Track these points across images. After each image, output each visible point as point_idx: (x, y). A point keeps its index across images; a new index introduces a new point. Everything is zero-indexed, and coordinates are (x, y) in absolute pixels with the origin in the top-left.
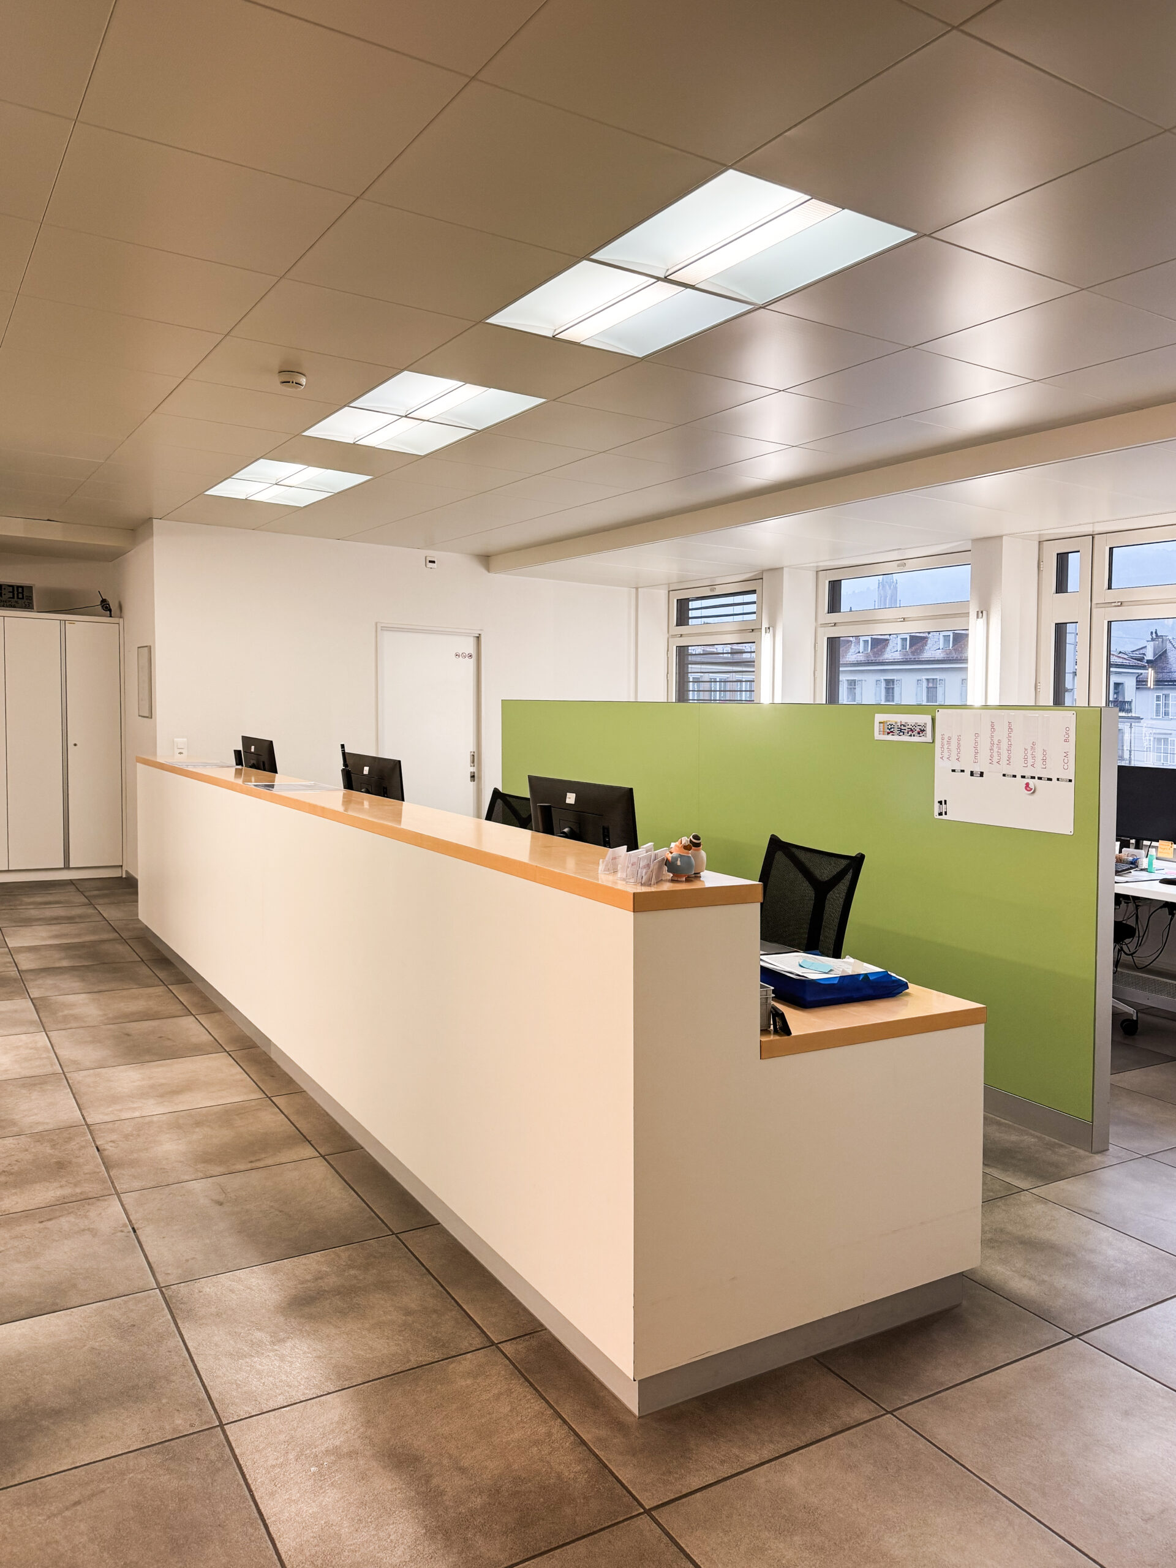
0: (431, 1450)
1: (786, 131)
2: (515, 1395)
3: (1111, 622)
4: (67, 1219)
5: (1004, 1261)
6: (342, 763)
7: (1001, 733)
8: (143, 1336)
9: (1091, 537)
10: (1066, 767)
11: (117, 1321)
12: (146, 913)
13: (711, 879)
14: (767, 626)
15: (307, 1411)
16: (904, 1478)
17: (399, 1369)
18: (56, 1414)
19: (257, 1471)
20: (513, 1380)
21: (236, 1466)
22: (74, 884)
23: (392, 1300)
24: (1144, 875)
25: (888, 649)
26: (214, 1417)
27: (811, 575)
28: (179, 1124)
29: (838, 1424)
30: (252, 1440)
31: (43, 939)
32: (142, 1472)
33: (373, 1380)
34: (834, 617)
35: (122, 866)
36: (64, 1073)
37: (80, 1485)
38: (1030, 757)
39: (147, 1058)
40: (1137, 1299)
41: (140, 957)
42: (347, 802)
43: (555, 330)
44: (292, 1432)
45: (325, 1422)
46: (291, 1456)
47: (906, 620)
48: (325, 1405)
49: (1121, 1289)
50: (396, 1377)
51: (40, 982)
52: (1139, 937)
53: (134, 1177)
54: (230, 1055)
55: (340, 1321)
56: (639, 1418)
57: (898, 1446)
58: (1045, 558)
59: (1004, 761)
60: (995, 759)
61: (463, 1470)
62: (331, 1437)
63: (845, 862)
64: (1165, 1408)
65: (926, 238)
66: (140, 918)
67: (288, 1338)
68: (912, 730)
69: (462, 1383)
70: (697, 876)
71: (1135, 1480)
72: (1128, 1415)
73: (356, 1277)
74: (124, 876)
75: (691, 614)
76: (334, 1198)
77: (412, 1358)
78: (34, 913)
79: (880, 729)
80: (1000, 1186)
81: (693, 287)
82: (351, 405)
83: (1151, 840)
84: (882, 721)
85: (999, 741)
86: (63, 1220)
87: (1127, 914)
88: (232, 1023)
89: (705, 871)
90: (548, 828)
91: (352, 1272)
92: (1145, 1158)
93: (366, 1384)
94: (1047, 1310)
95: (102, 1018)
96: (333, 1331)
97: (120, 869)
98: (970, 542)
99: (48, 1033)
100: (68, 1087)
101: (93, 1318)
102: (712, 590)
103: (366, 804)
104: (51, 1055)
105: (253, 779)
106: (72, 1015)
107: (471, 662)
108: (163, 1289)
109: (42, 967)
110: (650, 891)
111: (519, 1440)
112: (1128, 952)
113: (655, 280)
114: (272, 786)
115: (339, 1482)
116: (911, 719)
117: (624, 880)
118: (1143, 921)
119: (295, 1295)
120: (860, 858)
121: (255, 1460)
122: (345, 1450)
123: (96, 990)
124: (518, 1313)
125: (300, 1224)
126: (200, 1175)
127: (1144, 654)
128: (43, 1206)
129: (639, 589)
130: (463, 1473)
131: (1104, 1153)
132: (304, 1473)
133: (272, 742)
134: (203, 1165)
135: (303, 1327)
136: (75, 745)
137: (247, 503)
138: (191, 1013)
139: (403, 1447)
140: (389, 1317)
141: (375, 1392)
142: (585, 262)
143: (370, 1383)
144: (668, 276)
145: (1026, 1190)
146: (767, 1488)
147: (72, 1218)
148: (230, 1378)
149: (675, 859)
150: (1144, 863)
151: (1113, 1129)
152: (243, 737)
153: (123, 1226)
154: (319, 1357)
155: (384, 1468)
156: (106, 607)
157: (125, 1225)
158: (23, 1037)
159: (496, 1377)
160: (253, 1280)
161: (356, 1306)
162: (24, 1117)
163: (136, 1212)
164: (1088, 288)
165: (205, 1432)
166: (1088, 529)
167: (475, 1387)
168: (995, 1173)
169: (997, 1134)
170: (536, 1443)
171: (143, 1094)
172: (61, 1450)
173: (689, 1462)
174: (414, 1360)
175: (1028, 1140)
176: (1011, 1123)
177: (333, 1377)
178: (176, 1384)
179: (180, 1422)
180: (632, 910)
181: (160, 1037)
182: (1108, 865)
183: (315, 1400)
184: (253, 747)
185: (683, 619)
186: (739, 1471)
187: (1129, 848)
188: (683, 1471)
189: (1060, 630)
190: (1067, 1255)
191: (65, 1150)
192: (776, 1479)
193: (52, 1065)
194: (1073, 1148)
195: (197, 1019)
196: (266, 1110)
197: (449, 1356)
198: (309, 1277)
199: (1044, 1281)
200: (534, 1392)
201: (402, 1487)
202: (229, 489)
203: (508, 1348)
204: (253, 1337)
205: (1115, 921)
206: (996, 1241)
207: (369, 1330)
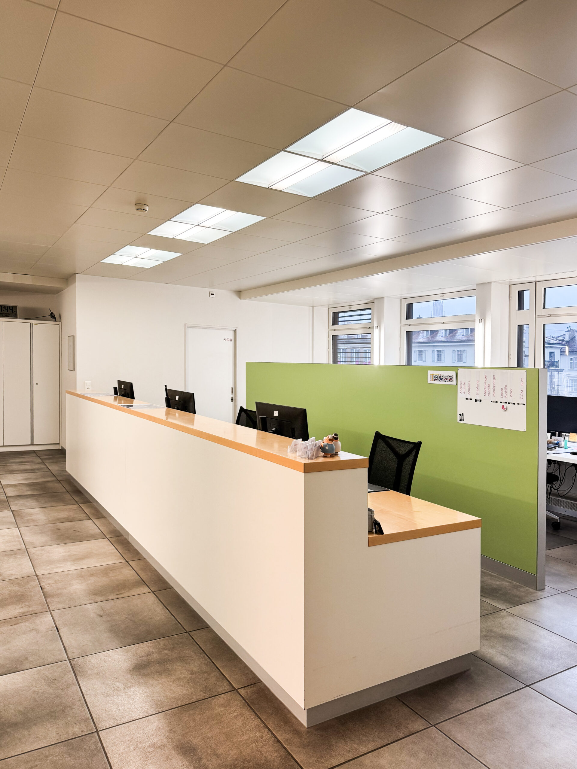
0: (202, 745)
1: (378, 90)
2: (245, 716)
3: (545, 324)
4: (24, 624)
5: (492, 647)
6: (165, 394)
7: (490, 381)
8: (60, 685)
9: (535, 283)
10: (522, 398)
11: (47, 677)
12: (70, 467)
13: (344, 456)
14: (377, 326)
15: (140, 724)
16: (440, 760)
17: (188, 702)
18: (15, 725)
19: (114, 755)
20: (244, 708)
21: (104, 753)
22: (35, 453)
23: (185, 666)
24: (563, 450)
25: (438, 335)
26: (94, 727)
27: (399, 301)
28: (82, 575)
29: (407, 732)
30: (112, 739)
31: (19, 480)
32: (56, 756)
33: (174, 708)
34: (409, 321)
35: (59, 444)
36: (26, 549)
37: (24, 763)
38: (504, 393)
39: (68, 541)
40: (558, 666)
41: (66, 489)
42: (167, 414)
43: (269, 184)
44: (133, 735)
45: (149, 730)
46: (132, 748)
47: (444, 323)
48: (150, 721)
49: (551, 661)
50: (186, 707)
51: (17, 502)
52: (560, 481)
53: (59, 602)
54: (109, 540)
55: (159, 677)
56: (307, 728)
57: (437, 743)
58: (512, 293)
59: (491, 394)
60: (487, 394)
61: (217, 756)
62: (152, 738)
63: (412, 446)
64: (572, 723)
65: (449, 140)
66: (67, 470)
67: (132, 686)
68: (446, 379)
69: (219, 710)
70: (336, 454)
71: (557, 761)
72: (553, 726)
73: (167, 654)
74: (60, 449)
75: (340, 319)
76: (158, 614)
77: (194, 697)
78: (15, 467)
79: (430, 378)
80: (491, 608)
81: (335, 164)
82: (171, 220)
83: (566, 433)
84: (431, 374)
85: (489, 385)
86: (22, 624)
87: (555, 469)
88: (110, 524)
89: (341, 451)
90: (265, 429)
91: (166, 652)
92: (563, 593)
93: (170, 710)
94: (513, 672)
95: (46, 521)
96: (155, 682)
97: (58, 445)
98: (475, 285)
99: (19, 528)
100: (28, 556)
101: (35, 675)
102: (350, 308)
103: (177, 415)
104: (20, 539)
105: (123, 402)
106: (32, 519)
107: (232, 343)
108: (71, 660)
109: (19, 495)
110: (313, 462)
111: (246, 740)
112: (555, 488)
113: (317, 161)
114: (132, 406)
115: (155, 762)
116: (445, 373)
117: (300, 456)
118: (563, 473)
119: (137, 664)
120: (419, 444)
121: (113, 750)
122: (159, 745)
123: (44, 507)
124: (248, 673)
125: (140, 627)
126: (92, 601)
127: (564, 338)
128: (13, 617)
129: (314, 307)
130: (217, 757)
131: (542, 590)
132: (138, 757)
133: (132, 383)
134: (93, 596)
135: (140, 680)
136: (37, 384)
137: (122, 267)
138: (90, 518)
139: (188, 743)
140: (183, 675)
141: (175, 714)
142: (282, 152)
143: (172, 710)
144: (324, 159)
145: (504, 610)
146: (371, 765)
147: (27, 624)
148: (102, 707)
149: (325, 446)
150: (562, 444)
151: (547, 578)
152: (118, 380)
153: (52, 628)
154: (147, 696)
155: (178, 754)
156: (53, 317)
157: (53, 627)
158: (7, 530)
159: (236, 707)
160: (116, 656)
161: (167, 669)
162: (5, 571)
163: (59, 621)
164: (529, 164)
165: (89, 735)
166: (533, 279)
167: (225, 712)
168: (488, 601)
169: (490, 581)
170: (255, 741)
171: (65, 560)
172: (16, 744)
173: (332, 752)
174: (195, 698)
175: (505, 583)
176: (496, 575)
177: (154, 707)
178: (75, 710)
179: (77, 730)
180: (303, 472)
181: (74, 531)
182: (543, 446)
183: (144, 718)
184: (123, 386)
185: (335, 322)
186: (357, 756)
187: (555, 436)
188: (328, 756)
189: (520, 328)
190: (523, 643)
191: (25, 588)
192: (375, 761)
193: (21, 544)
194: (528, 588)
195: (93, 521)
196: (125, 568)
197: (213, 696)
198: (144, 654)
199: (512, 657)
200: (255, 714)
201: (187, 764)
202: (113, 259)
203: (242, 692)
204: (115, 685)
205: (547, 473)
206: (488, 636)
207: (173, 682)
